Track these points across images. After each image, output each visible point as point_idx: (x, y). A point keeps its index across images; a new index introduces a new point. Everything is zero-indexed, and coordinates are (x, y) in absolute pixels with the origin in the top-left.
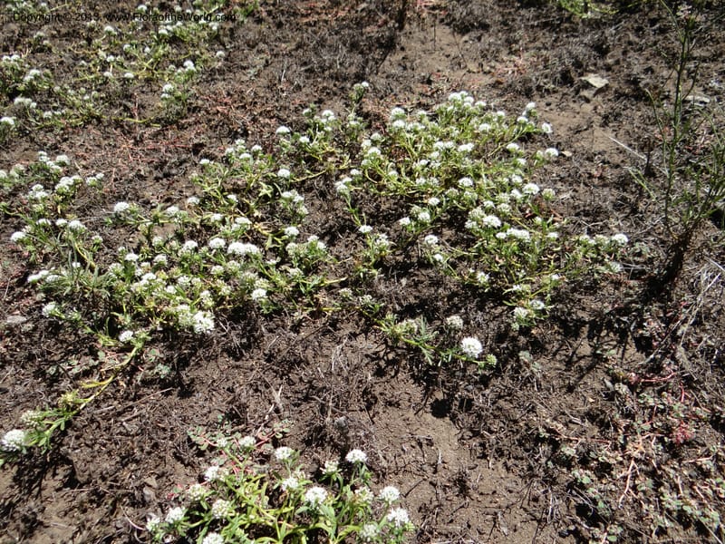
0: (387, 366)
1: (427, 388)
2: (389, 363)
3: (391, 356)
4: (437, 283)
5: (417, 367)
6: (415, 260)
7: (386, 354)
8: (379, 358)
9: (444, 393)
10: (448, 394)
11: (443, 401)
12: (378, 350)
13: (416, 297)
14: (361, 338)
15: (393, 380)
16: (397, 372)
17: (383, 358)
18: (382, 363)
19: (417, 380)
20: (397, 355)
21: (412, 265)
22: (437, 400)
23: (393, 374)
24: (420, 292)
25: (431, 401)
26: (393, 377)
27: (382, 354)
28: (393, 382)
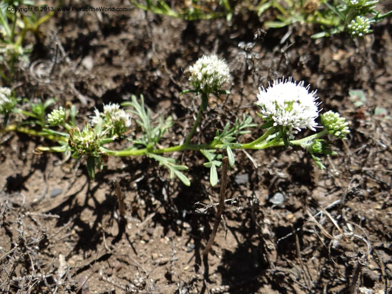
0: (99, 220)
1: (195, 234)
2: (101, 210)
3: (101, 195)
5: (159, 196)
6: (95, 27)
7: (91, 193)
8: (78, 209)
9: (233, 230)
10: (242, 230)
11: (241, 248)
12: (72, 192)
14: (35, 182)
15: (119, 245)
16: (123, 224)
17: (86, 205)
18: (88, 217)
19: (168, 222)
20: (113, 187)
21: (93, 35)
22: (227, 253)
23: (114, 231)
25: (215, 261)
26: (117, 239)
27: (82, 197)
28: (122, 248)
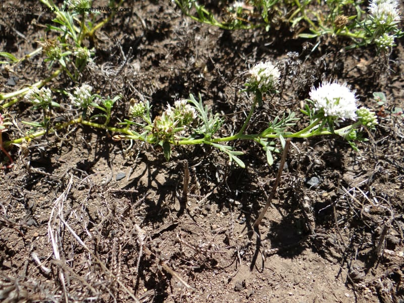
0: (162, 198)
1: (245, 210)
2: (162, 190)
3: (162, 178)
4: (182, 53)
5: (214, 180)
6: (140, 33)
7: (152, 177)
8: (143, 190)
9: (277, 206)
10: (286, 206)
11: (285, 220)
12: (135, 175)
13: (162, 80)
14: (101, 166)
15: (182, 219)
16: (183, 202)
17: (150, 186)
18: (153, 196)
19: (221, 200)
20: (171, 172)
21: (139, 41)
22: (274, 225)
23: (177, 206)
24: (165, 70)
25: (265, 230)
26: (180, 213)
27: (145, 179)
28: (186, 221)
